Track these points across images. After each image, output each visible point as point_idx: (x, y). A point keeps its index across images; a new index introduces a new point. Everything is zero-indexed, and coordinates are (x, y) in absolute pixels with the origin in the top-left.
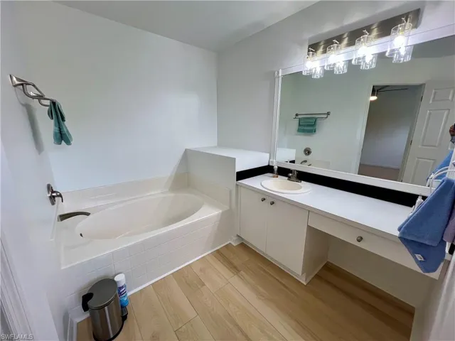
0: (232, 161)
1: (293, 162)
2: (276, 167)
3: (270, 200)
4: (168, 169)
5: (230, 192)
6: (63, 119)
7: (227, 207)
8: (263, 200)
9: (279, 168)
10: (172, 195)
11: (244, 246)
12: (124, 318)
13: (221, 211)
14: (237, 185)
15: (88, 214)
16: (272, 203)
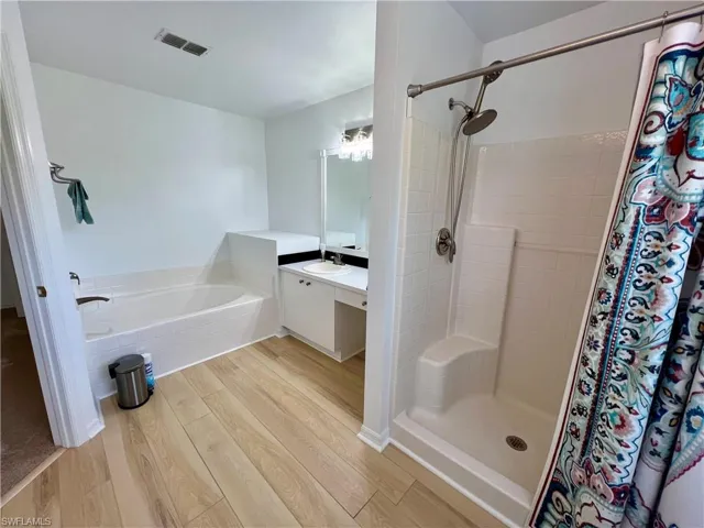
0: (273, 244)
1: (353, 247)
2: (323, 251)
3: (307, 281)
4: (206, 255)
5: (274, 278)
6: (87, 198)
7: (270, 296)
8: (301, 282)
9: (326, 252)
10: (208, 286)
11: (291, 338)
12: (151, 393)
13: (261, 299)
14: (280, 270)
15: (107, 300)
16: (309, 284)
